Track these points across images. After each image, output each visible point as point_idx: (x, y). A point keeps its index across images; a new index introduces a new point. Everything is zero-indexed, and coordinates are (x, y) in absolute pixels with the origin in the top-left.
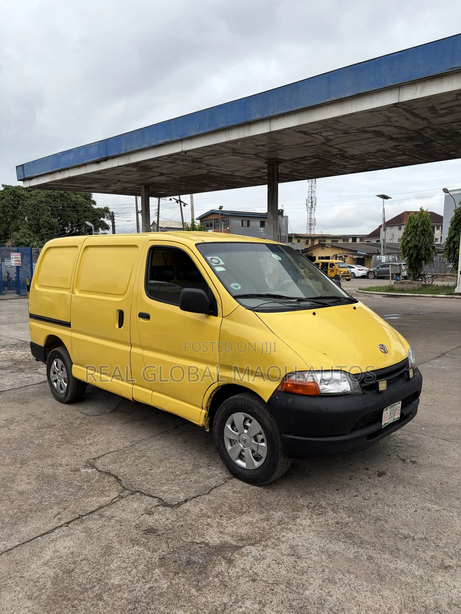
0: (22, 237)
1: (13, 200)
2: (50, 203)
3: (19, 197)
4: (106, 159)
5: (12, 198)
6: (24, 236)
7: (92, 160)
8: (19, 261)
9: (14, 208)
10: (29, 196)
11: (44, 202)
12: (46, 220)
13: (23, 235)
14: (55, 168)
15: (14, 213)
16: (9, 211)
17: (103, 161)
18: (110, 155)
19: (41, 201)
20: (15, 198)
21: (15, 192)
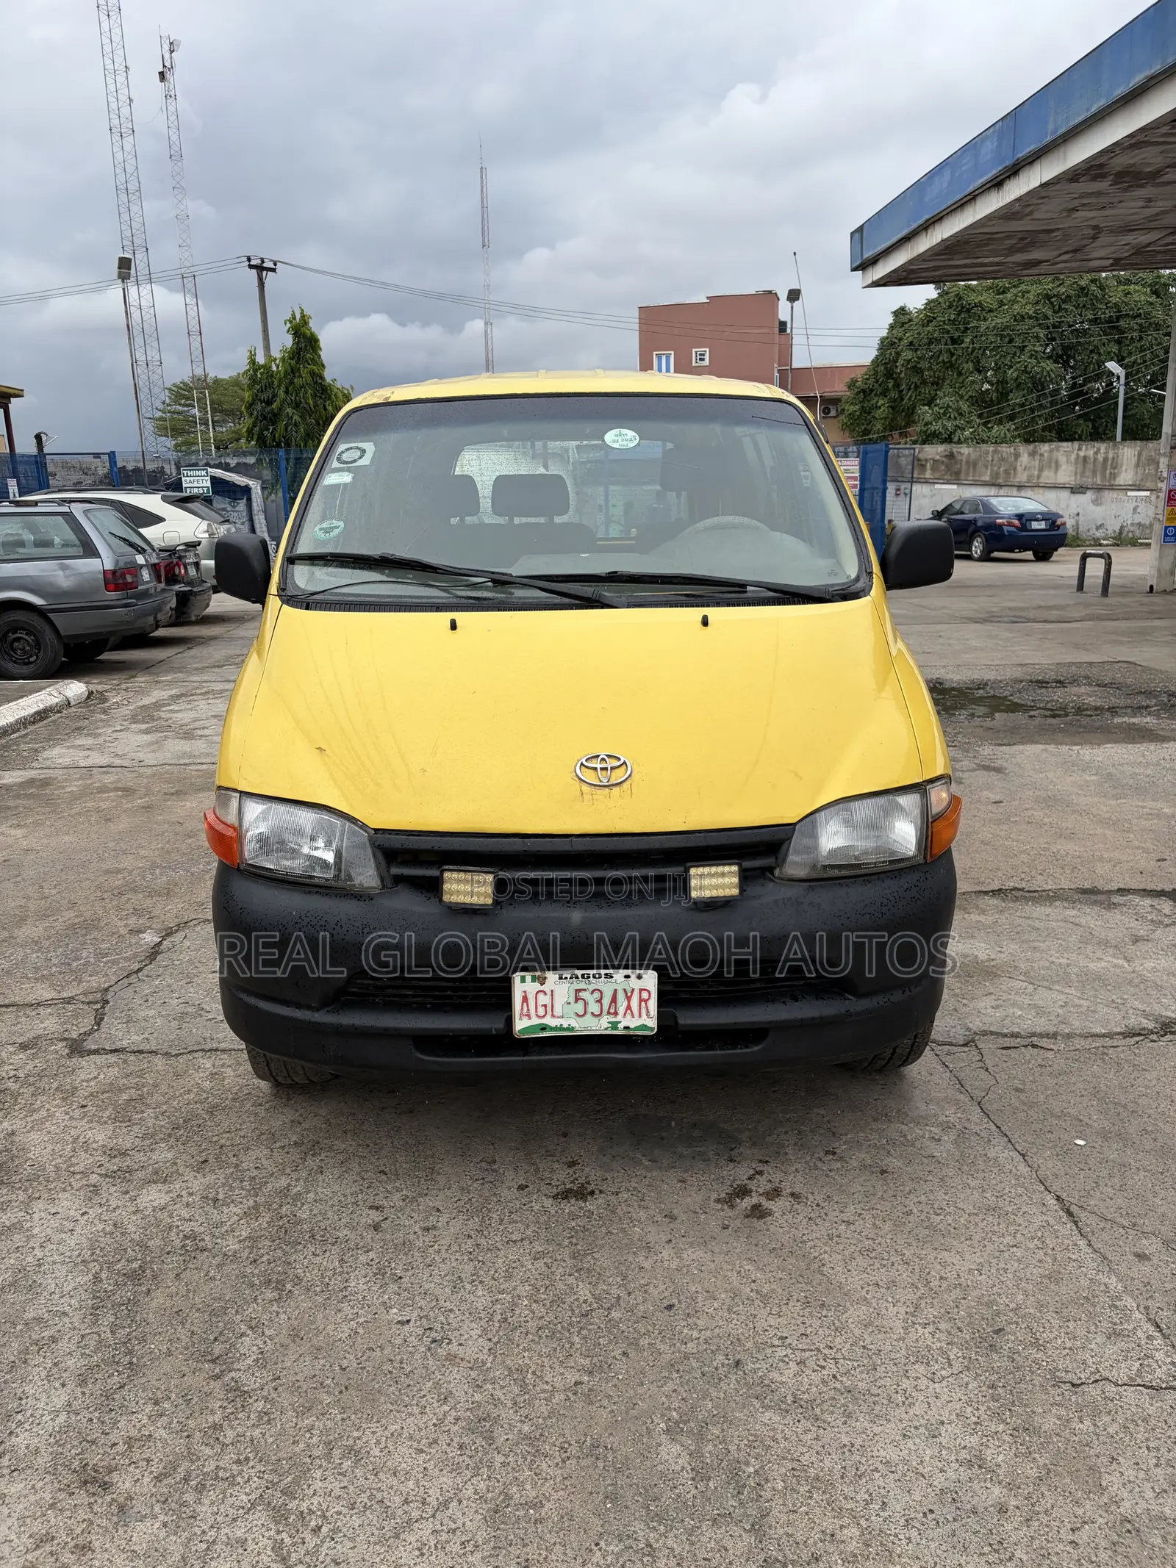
0: (938, 418)
1: (953, 322)
2: (1046, 318)
3: (968, 311)
4: (1014, 171)
5: (953, 317)
6: (944, 414)
7: (984, 179)
8: (855, 479)
9: (954, 341)
10: (995, 306)
11: (1030, 317)
12: (1026, 367)
13: (942, 411)
14: (915, 222)
15: (952, 355)
16: (941, 352)
17: (1009, 177)
18: (1021, 155)
19: (1023, 317)
20: (959, 315)
21: (960, 298)
